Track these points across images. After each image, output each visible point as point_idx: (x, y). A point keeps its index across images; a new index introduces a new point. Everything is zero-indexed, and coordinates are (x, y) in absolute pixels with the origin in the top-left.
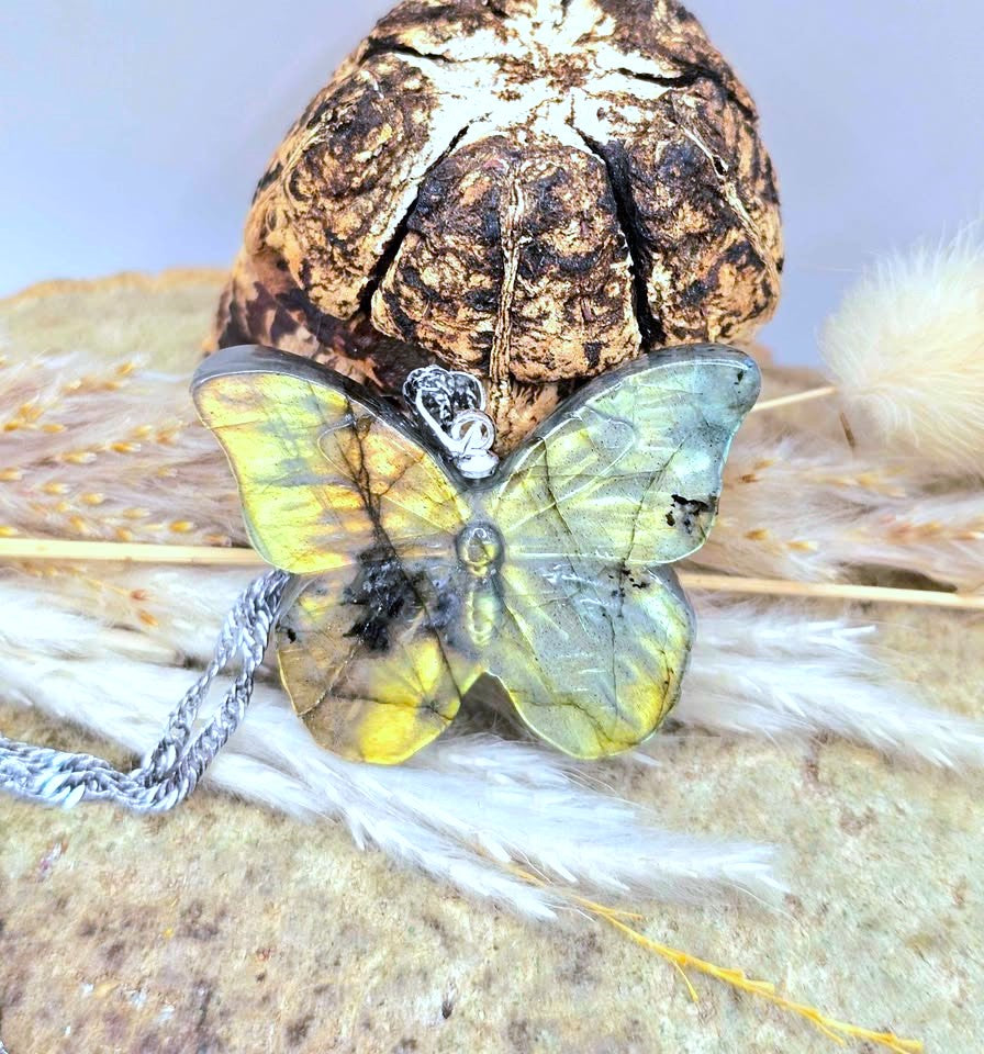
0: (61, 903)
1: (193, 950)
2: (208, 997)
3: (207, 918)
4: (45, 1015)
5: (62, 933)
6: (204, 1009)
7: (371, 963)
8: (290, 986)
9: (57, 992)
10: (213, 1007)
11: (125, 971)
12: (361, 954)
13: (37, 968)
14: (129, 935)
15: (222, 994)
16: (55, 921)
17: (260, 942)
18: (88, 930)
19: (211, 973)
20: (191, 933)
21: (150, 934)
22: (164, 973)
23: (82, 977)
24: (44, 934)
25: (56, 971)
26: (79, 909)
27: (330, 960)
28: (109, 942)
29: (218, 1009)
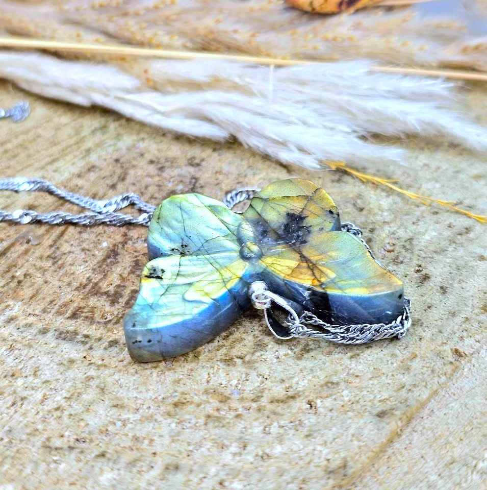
0: (142, 155)
1: (191, 170)
2: (195, 183)
3: (197, 161)
4: (134, 184)
5: (142, 163)
6: (194, 185)
7: (258, 177)
8: (227, 181)
9: (139, 178)
10: (197, 185)
11: (165, 174)
12: (254, 174)
13: (132, 172)
14: (167, 164)
15: (201, 182)
16: (139, 159)
17: (217, 169)
18: (152, 162)
19: (197, 175)
20: (191, 165)
21: (175, 165)
22: (179, 175)
23: (149, 176)
24: (134, 163)
25: (139, 174)
26: (148, 157)
27: (243, 175)
28: (160, 166)
29: (199, 186)
